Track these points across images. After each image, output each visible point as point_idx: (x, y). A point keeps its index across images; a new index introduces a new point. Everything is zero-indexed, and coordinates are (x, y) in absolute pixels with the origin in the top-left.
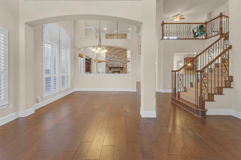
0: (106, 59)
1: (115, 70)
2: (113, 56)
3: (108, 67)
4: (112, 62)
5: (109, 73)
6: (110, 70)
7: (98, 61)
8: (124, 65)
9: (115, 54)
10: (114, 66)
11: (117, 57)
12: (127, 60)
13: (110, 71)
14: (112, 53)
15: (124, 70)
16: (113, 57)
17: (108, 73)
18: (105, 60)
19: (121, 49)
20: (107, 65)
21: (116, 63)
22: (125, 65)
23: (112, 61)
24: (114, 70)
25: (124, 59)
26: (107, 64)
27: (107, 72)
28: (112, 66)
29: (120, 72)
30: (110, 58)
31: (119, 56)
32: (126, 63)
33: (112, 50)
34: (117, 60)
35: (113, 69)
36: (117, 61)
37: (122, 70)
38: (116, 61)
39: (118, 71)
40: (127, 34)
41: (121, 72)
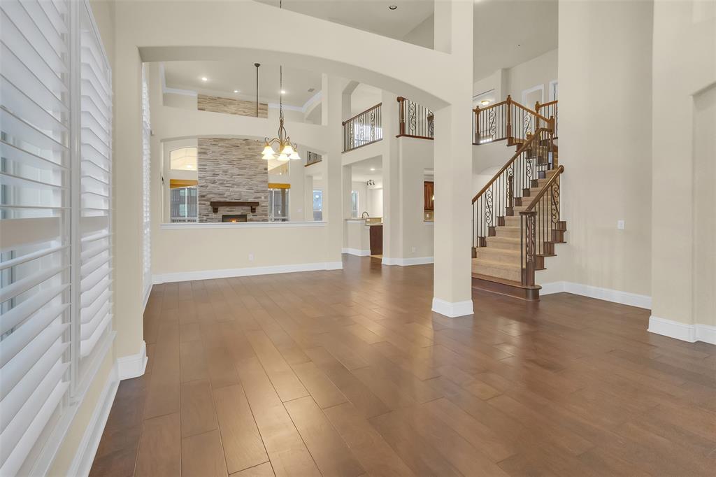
0: (201, 175)
1: (231, 211)
2: (224, 167)
3: (209, 203)
4: (221, 188)
5: (212, 220)
6: (215, 211)
7: (171, 180)
8: (258, 195)
9: (230, 163)
10: (228, 200)
11: (236, 171)
12: (267, 182)
13: (214, 215)
14: (222, 158)
15: (259, 209)
16: (225, 172)
17: (206, 221)
18: (197, 179)
19: (249, 149)
20: (204, 196)
21: (236, 189)
22: (263, 197)
23: (221, 184)
24: (228, 211)
25: (259, 178)
26: (204, 194)
27: (205, 218)
28: (222, 200)
29: (248, 217)
30: (214, 174)
31: (245, 168)
32: (264, 189)
33: (222, 149)
34: (238, 179)
35: (224, 207)
36: (238, 185)
37: (253, 210)
38: (233, 184)
39: (239, 213)
40: (267, 105)
41: (251, 217)
